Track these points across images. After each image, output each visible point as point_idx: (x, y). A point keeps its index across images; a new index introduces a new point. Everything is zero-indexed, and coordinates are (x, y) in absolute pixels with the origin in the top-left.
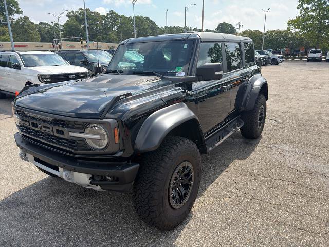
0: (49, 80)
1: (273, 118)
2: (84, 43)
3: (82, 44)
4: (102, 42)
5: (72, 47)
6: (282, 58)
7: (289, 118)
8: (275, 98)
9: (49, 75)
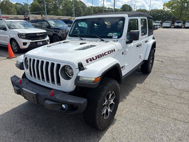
0: (24, 37)
1: (160, 60)
2: (43, 15)
3: (42, 16)
4: (53, 15)
5: (36, 18)
6: (159, 25)
7: (170, 60)
8: (159, 49)
9: (24, 34)
